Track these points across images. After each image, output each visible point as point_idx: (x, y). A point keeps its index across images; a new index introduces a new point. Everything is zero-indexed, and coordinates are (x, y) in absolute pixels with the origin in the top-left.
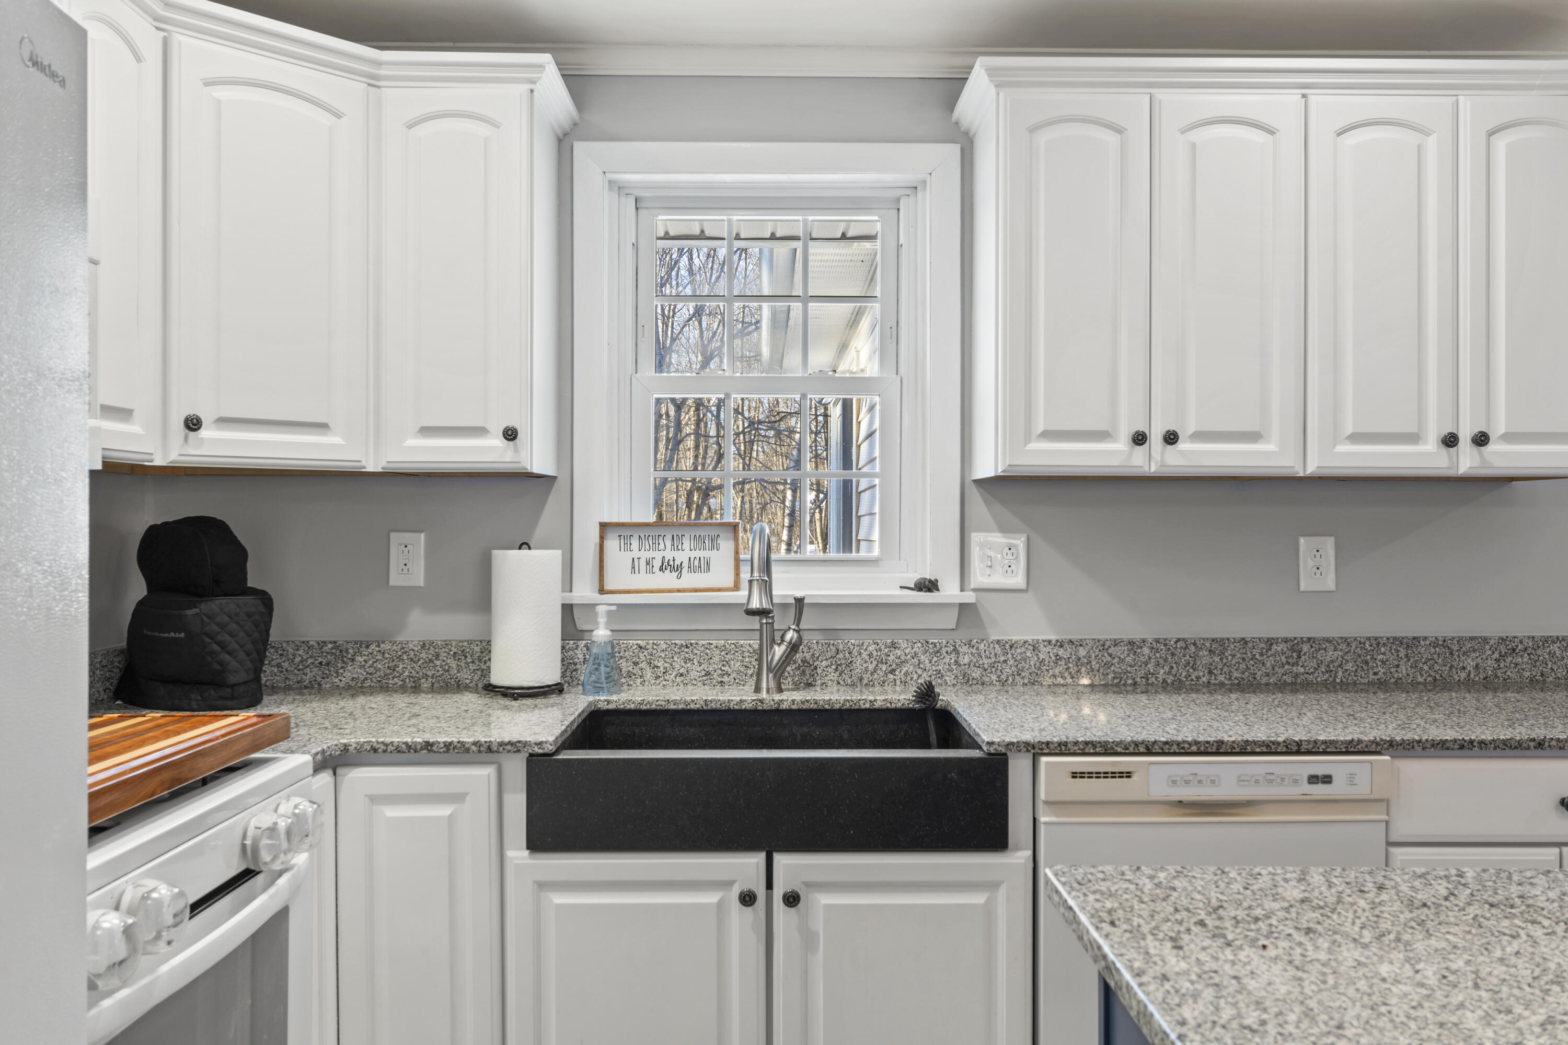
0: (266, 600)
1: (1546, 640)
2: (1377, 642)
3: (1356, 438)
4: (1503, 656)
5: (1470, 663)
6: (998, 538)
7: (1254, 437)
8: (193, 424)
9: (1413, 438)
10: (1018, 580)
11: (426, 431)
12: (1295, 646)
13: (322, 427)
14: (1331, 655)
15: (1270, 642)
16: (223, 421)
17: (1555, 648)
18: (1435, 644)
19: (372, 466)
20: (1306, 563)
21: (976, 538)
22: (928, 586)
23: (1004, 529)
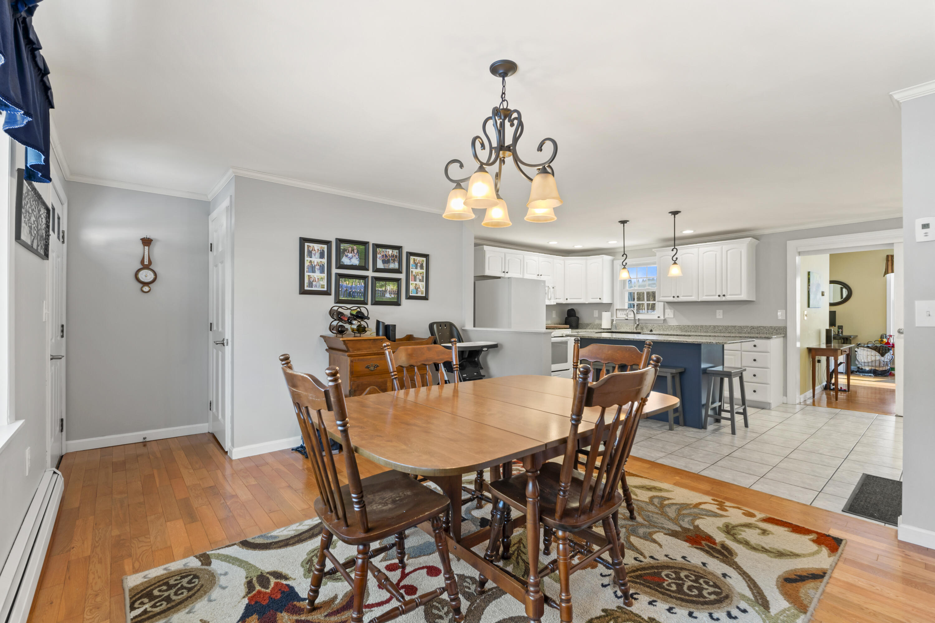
0: (578, 318)
1: (760, 327)
2: (729, 326)
3: (706, 296)
4: (751, 329)
5: (745, 330)
6: (669, 310)
7: (691, 296)
8: (567, 299)
9: (715, 295)
10: (672, 317)
11: (592, 299)
12: (714, 327)
13: (581, 299)
14: (721, 328)
15: (710, 326)
16: (570, 299)
17: (762, 328)
18: (739, 327)
19: (587, 303)
20: (717, 314)
21: (666, 310)
22: (659, 317)
23: (670, 309)
